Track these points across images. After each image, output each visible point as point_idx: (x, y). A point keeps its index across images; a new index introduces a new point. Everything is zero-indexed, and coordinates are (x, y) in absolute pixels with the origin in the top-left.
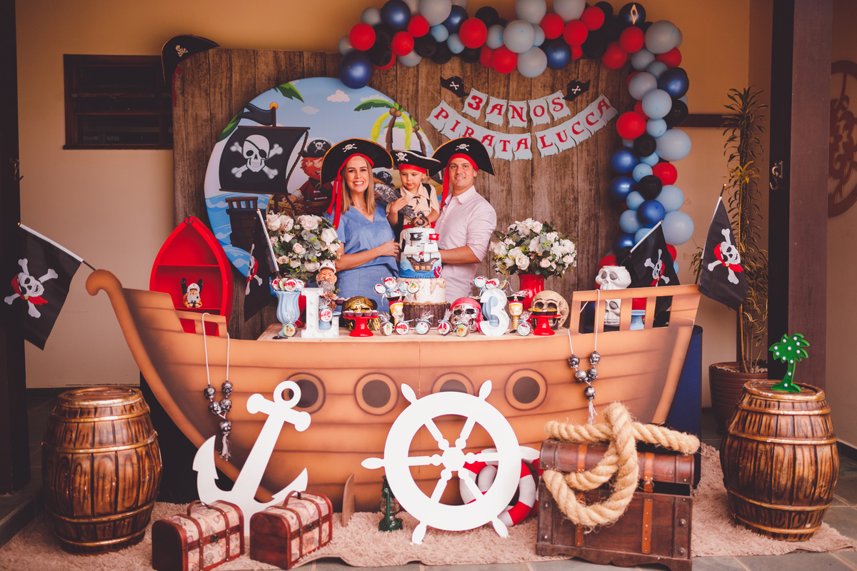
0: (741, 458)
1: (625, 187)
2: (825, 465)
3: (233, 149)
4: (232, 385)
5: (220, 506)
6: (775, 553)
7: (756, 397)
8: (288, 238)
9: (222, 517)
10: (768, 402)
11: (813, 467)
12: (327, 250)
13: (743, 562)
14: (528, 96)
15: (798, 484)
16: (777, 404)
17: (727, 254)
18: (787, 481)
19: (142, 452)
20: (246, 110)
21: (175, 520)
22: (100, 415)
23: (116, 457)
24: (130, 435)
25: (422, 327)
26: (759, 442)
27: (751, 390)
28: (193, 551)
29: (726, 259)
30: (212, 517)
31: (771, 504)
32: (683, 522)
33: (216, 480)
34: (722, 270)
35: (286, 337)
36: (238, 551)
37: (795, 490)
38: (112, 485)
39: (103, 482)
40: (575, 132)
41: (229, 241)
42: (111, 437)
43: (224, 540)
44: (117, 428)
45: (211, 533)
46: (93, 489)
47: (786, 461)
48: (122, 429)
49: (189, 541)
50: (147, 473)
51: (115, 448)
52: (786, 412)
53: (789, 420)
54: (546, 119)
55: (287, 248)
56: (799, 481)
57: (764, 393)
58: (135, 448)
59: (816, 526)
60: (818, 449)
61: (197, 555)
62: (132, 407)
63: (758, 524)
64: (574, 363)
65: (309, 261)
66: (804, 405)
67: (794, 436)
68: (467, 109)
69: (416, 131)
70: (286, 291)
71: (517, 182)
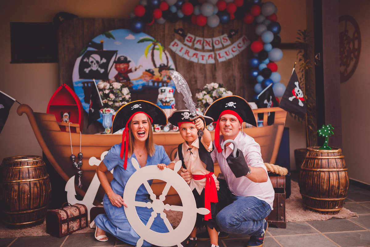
0: (306, 179)
1: (255, 73)
2: (343, 180)
3: (85, 60)
4: (82, 154)
5: (77, 205)
6: (323, 219)
7: (312, 152)
8: (107, 92)
9: (77, 210)
10: (317, 154)
11: (338, 181)
12: (125, 98)
13: (309, 223)
14: (212, 36)
15: (331, 188)
16: (321, 154)
17: (298, 93)
18: (327, 187)
19: (42, 182)
20: (90, 44)
21: (57, 210)
22: (23, 165)
23: (30, 184)
24: (36, 174)
25: (166, 129)
26: (314, 171)
27: (310, 150)
28: (64, 224)
29: (297, 95)
30: (73, 209)
31: (320, 198)
32: (282, 205)
33: (75, 195)
34: (296, 100)
35: (106, 133)
36: (85, 225)
37: (330, 191)
38: (28, 196)
39: (24, 195)
40: (233, 51)
41: (83, 101)
42: (28, 175)
43: (78, 220)
44: (30, 171)
45: (73, 216)
46: (19, 198)
47: (326, 179)
48: (32, 172)
49: (63, 219)
50: (44, 192)
51: (29, 180)
52: (325, 158)
53: (326, 161)
54: (220, 46)
55: (106, 96)
56: (332, 187)
58: (38, 180)
59: (340, 208)
60: (339, 173)
61: (66, 226)
62: (37, 162)
63: (315, 208)
65: (117, 102)
66: (332, 154)
67: (329, 168)
68: (186, 42)
69: (164, 51)
70: (106, 113)
71: (208, 73)
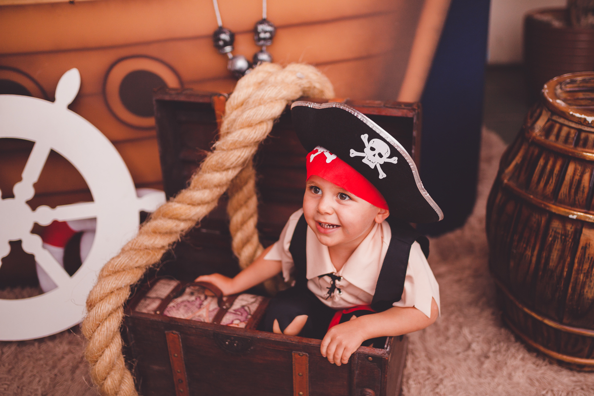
7: (561, 120)
10: (583, 135)
26: (553, 216)
27: (553, 103)
31: (561, 322)
57: (578, 115)
64: (221, 43)
